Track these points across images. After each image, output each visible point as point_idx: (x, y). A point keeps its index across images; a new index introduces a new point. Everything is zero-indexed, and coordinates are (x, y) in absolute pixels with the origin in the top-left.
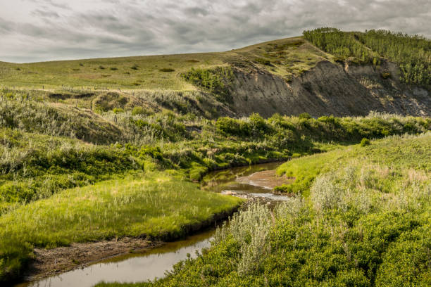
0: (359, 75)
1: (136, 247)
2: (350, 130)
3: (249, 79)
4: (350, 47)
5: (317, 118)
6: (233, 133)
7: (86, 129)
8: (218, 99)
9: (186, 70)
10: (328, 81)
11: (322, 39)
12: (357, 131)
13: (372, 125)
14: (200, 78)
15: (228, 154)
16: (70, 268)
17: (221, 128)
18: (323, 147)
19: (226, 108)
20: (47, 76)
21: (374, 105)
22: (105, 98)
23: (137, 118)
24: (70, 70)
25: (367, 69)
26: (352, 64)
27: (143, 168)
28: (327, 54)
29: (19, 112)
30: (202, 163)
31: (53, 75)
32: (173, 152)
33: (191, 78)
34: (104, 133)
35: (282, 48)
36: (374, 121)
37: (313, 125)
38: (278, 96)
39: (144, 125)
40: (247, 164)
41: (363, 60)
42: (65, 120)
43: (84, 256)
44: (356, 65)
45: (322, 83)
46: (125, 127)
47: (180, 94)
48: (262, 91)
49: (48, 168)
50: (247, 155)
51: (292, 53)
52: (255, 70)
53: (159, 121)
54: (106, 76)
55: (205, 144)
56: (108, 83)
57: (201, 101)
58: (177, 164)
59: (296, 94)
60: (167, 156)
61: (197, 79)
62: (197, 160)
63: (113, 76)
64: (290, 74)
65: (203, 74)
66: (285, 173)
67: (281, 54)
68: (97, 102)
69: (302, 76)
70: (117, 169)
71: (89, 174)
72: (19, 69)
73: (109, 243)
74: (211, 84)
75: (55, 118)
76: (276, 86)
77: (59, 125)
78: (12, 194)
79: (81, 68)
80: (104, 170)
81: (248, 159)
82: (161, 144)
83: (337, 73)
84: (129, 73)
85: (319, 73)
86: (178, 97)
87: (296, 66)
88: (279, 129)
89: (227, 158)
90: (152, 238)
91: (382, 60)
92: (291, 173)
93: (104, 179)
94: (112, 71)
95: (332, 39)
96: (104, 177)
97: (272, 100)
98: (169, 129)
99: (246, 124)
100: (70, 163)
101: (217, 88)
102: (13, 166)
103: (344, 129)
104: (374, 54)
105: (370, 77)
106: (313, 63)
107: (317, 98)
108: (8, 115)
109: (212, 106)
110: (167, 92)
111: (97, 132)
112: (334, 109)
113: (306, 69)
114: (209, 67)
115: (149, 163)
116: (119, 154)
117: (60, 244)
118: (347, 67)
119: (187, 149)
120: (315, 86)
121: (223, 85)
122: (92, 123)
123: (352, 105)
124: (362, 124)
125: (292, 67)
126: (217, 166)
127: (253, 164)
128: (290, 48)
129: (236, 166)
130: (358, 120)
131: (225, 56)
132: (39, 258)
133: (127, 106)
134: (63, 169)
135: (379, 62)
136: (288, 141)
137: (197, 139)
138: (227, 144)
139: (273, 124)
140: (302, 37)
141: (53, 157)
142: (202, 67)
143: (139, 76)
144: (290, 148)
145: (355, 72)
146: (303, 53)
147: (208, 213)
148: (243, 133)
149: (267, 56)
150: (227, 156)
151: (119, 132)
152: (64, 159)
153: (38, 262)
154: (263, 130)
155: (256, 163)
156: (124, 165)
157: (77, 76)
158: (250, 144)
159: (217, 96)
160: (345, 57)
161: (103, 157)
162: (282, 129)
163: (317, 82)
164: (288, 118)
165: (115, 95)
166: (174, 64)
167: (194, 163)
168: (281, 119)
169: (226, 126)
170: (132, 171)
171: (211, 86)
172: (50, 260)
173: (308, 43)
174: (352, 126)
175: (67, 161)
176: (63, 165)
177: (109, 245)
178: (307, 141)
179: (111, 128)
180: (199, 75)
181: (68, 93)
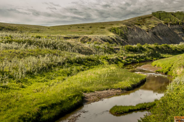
0: (174, 28)
1: (117, 92)
2: (174, 49)
3: (133, 30)
4: (170, 18)
5: (161, 45)
6: (131, 51)
7: (80, 50)
8: (122, 38)
9: (110, 27)
10: (162, 31)
11: (159, 15)
12: (176, 49)
13: (182, 47)
14: (115, 31)
15: (130, 58)
16: (98, 100)
17: (127, 49)
18: (164, 56)
19: (125, 42)
20: (59, 31)
21: (180, 40)
22: (83, 38)
23: (96, 45)
24: (67, 28)
25: (177, 26)
26: (171, 24)
27: (104, 64)
28: (161, 21)
29: (58, 44)
30: (122, 62)
31: (61, 30)
32: (112, 58)
33: (112, 30)
34: (87, 51)
35: (144, 19)
36: (182, 46)
37: (160, 48)
38: (144, 37)
39: (99, 48)
40: (137, 62)
41: (175, 23)
42: (73, 46)
43: (101, 96)
44: (173, 25)
45: (160, 32)
46: (93, 49)
47: (109, 37)
48: (138, 35)
49: (73, 64)
50: (137, 59)
51: (148, 21)
52: (135, 27)
53: (104, 46)
54: (80, 30)
55: (122, 55)
56: (81, 33)
57: (116, 39)
58: (113, 62)
59: (150, 36)
60: (110, 59)
61: (114, 31)
62: (120, 61)
63: (83, 30)
64: (148, 28)
65: (116, 29)
66: (156, 65)
67: (144, 21)
68: (81, 40)
69: (152, 29)
70: (95, 64)
71: (86, 66)
72: (49, 29)
73: (108, 91)
74: (119, 33)
75: (70, 46)
76: (143, 33)
77: (72, 48)
78: (64, 73)
79: (71, 28)
80: (91, 64)
81: (137, 60)
82: (107, 55)
83: (165, 28)
84: (88, 29)
85: (158, 28)
86: (108, 38)
87: (150, 25)
88: (147, 49)
89: (130, 60)
90: (122, 89)
91: (182, 23)
92: (159, 65)
93: (92, 68)
94: (83, 29)
95: (163, 15)
96: (92, 67)
97: (141, 38)
98: (108, 49)
99: (136, 47)
100: (80, 62)
101: (121, 34)
102: (62, 63)
103: (171, 49)
104: (180, 21)
105: (178, 29)
106: (156, 24)
107: (158, 37)
108: (54, 45)
109: (120, 41)
110: (104, 36)
111: (84, 51)
112: (165, 42)
113: (154, 27)
114: (118, 26)
115: (105, 62)
116: (95, 59)
117: (91, 92)
118: (169, 25)
119: (116, 57)
120: (157, 33)
121: (123, 33)
122: (82, 47)
123: (171, 40)
124: (178, 47)
125: (148, 26)
126: (127, 63)
127: (139, 62)
128: (147, 19)
129: (134, 63)
130: (176, 45)
131: (123, 22)
132: (86, 96)
133: (91, 41)
134: (78, 64)
135: (182, 24)
136: (151, 53)
137: (118, 53)
138: (130, 55)
139: (145, 47)
140: (151, 15)
141: (74, 60)
142: (116, 26)
143: (92, 30)
144: (152, 56)
145: (172, 27)
146: (152, 21)
147: (139, 80)
148: (135, 51)
149: (138, 22)
150: (130, 59)
151: (92, 51)
152: (77, 61)
153: (86, 98)
154: (142, 50)
155: (140, 62)
156: (98, 63)
157: (70, 31)
158: (138, 55)
159: (122, 37)
160: (168, 22)
161: (90, 60)
162: (149, 49)
163: (158, 31)
164: (151, 45)
165: (87, 37)
166: (105, 25)
167: (119, 62)
168: (148, 46)
169: (128, 48)
170: (101, 65)
171: (119, 34)
172: (90, 97)
173: (154, 17)
174: (174, 48)
175: (78, 61)
176: (77, 63)
177: (108, 92)
178: (158, 54)
179: (88, 49)
180: (114, 29)
181: (70, 37)
